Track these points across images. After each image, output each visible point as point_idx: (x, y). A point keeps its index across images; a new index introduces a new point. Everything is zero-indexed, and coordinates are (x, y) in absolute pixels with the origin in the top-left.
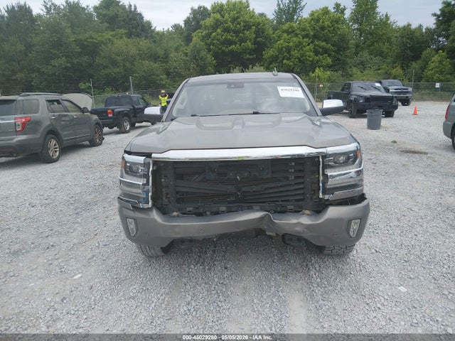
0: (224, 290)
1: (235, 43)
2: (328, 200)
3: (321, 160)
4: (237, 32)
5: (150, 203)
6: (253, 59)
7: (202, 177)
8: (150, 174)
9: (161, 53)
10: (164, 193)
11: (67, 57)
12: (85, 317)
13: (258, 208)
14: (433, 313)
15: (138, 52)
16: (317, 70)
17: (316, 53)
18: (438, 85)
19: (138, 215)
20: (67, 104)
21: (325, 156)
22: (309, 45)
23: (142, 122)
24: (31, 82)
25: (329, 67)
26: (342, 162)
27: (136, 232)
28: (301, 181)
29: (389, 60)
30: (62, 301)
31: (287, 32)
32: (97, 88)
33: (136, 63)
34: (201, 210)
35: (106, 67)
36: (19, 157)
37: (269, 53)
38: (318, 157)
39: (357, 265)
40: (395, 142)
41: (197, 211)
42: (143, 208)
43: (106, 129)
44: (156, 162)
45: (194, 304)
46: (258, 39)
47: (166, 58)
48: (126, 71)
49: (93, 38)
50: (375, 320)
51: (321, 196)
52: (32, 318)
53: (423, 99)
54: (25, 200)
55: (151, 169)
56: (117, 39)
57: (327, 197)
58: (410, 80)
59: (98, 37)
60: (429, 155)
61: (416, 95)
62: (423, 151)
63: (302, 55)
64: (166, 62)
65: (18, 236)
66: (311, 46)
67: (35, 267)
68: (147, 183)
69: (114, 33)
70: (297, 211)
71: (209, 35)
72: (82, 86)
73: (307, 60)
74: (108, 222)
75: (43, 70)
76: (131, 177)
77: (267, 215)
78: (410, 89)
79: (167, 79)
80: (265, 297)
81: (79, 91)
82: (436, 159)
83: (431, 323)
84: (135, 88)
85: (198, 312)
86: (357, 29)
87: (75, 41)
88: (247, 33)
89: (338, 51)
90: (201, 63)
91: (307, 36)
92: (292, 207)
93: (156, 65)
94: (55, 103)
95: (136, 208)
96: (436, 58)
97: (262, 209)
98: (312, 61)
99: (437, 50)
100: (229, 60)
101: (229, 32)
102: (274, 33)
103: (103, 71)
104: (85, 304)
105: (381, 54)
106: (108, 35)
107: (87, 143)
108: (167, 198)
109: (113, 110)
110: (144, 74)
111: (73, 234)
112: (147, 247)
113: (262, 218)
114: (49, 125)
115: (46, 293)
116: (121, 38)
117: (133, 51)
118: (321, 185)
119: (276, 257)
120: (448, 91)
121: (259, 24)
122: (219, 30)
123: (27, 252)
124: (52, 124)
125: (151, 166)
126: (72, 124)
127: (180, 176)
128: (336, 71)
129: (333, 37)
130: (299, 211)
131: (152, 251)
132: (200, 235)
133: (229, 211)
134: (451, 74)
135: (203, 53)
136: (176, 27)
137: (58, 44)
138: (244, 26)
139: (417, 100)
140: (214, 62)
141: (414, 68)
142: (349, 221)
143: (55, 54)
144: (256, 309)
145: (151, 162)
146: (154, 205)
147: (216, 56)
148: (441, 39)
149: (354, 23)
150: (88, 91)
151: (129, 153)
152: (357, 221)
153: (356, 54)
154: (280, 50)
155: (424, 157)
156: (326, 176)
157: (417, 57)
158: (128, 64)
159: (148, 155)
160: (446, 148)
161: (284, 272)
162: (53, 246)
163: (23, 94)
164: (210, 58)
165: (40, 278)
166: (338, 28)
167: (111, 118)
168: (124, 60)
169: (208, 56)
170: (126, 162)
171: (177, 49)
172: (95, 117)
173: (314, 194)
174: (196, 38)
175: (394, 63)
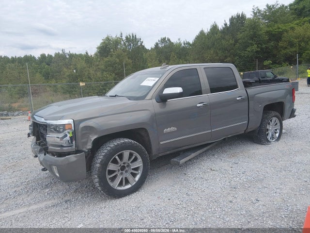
11: (258, 44)
32: (277, 64)
48: (300, 49)
49: (279, 29)
59: (283, 27)
72: (266, 63)
87: (265, 32)
103: (283, 51)
106: (293, 24)
137: (254, 36)
143: (250, 43)
158: (303, 44)
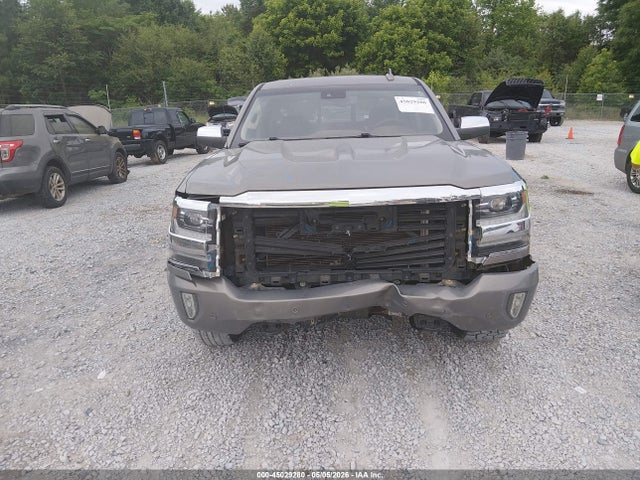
0: (325, 395)
1: (314, 34)
2: (480, 264)
3: (471, 206)
4: (317, 18)
5: (218, 271)
6: (340, 56)
7: (294, 231)
8: (217, 227)
9: (207, 48)
10: (237, 255)
11: (69, 52)
12: (123, 438)
13: (377, 276)
14: (627, 425)
15: (173, 44)
16: (432, 75)
17: (431, 49)
18: (600, 97)
19: (200, 288)
20: (75, 121)
21: (477, 200)
22: (421, 38)
23: (183, 148)
24: (19, 88)
25: (450, 70)
26: (501, 208)
27: (197, 313)
28: (441, 236)
29: (533, 60)
30: (87, 413)
31: (389, 18)
32: (115, 99)
33: (171, 62)
34: (293, 281)
35: (128, 67)
36: (8, 199)
37: (363, 50)
38: (467, 202)
39: (513, 356)
40: (546, 178)
41: (287, 281)
42: (208, 279)
43: (131, 159)
44: (225, 210)
45: (282, 416)
46: (348, 29)
47: (214, 56)
48: (156, 72)
49: (108, 25)
50: (546, 436)
51: (470, 258)
52: (43, 442)
53: (578, 117)
54: (20, 264)
55: (218, 220)
56: (143, 26)
57: (478, 260)
58: (561, 90)
59: (114, 23)
60: (595, 197)
61: (570, 111)
62: (587, 190)
63: (411, 53)
64: (216, 60)
65: (13, 316)
66: (424, 40)
67: (42, 362)
68: (213, 242)
69: (138, 17)
70: (435, 281)
71: (276, 22)
72: (93, 94)
73: (417, 59)
74: (145, 295)
75: (35, 71)
76: (188, 232)
77: (390, 287)
78: (563, 104)
79: (218, 85)
80: (385, 404)
81: (88, 102)
82: (606, 202)
83: (626, 439)
84: (170, 98)
85: (290, 428)
86: (488, 16)
87: (81, 29)
88: (332, 20)
89: (461, 47)
90: (266, 62)
91: (417, 25)
92: (426, 275)
93: (201, 65)
94: (58, 120)
95: (196, 278)
96: (598, 59)
97: (383, 279)
98: (425, 62)
99: (600, 48)
100: (307, 58)
101: (305, 17)
102: (370, 20)
103: (123, 72)
104: (121, 418)
105: (521, 52)
106: (130, 20)
107: (105, 178)
108: (241, 262)
109: (141, 131)
110: (183, 78)
111: (95, 314)
112: (209, 333)
113: (383, 293)
114: (50, 153)
115: (62, 402)
116: (149, 24)
117: (167, 43)
118: (470, 243)
119: (395, 345)
120: (613, 106)
121: (348, 7)
122: (291, 15)
123: (29, 341)
124: (53, 151)
125: (219, 216)
126: (83, 150)
127: (260, 231)
128: (459, 75)
129: (454, 27)
130: (437, 282)
131: (217, 339)
132: (293, 316)
133: (334, 282)
134: (617, 82)
135: (269, 48)
136: (229, 9)
137: (57, 33)
138: (327, 9)
139: (571, 118)
140: (285, 61)
141: (568, 73)
142: (510, 295)
143: (52, 48)
144: (373, 423)
145: (218, 209)
146: (223, 273)
147: (287, 51)
148: (604, 32)
149: (484, 7)
150: (102, 102)
151: (185, 196)
152: (521, 295)
153: (487, 51)
154: (380, 45)
155: (589, 198)
156: (478, 230)
157: (571, 57)
158: (158, 63)
159: (214, 199)
160: (619, 186)
161: (409, 367)
162: (66, 331)
163: (10, 106)
164: (278, 55)
165: (51, 381)
166: (462, 15)
167: (138, 142)
168: (153, 57)
169: (276, 51)
170: (179, 209)
171: (230, 41)
172: (116, 141)
173: (458, 256)
174: (258, 25)
175: (540, 65)
